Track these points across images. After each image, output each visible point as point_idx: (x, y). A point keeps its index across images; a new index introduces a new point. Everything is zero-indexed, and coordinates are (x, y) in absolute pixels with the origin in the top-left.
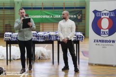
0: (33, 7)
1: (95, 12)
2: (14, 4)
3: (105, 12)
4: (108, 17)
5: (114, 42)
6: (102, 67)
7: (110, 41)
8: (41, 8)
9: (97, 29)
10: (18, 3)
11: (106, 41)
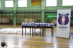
0: (50, 12)
1: (59, 14)
2: (41, 11)
3: (64, 14)
4: (65, 17)
5: (67, 28)
6: (61, 39)
7: (65, 27)
8: (53, 13)
9: (60, 22)
10: (43, 10)
11: (64, 27)
